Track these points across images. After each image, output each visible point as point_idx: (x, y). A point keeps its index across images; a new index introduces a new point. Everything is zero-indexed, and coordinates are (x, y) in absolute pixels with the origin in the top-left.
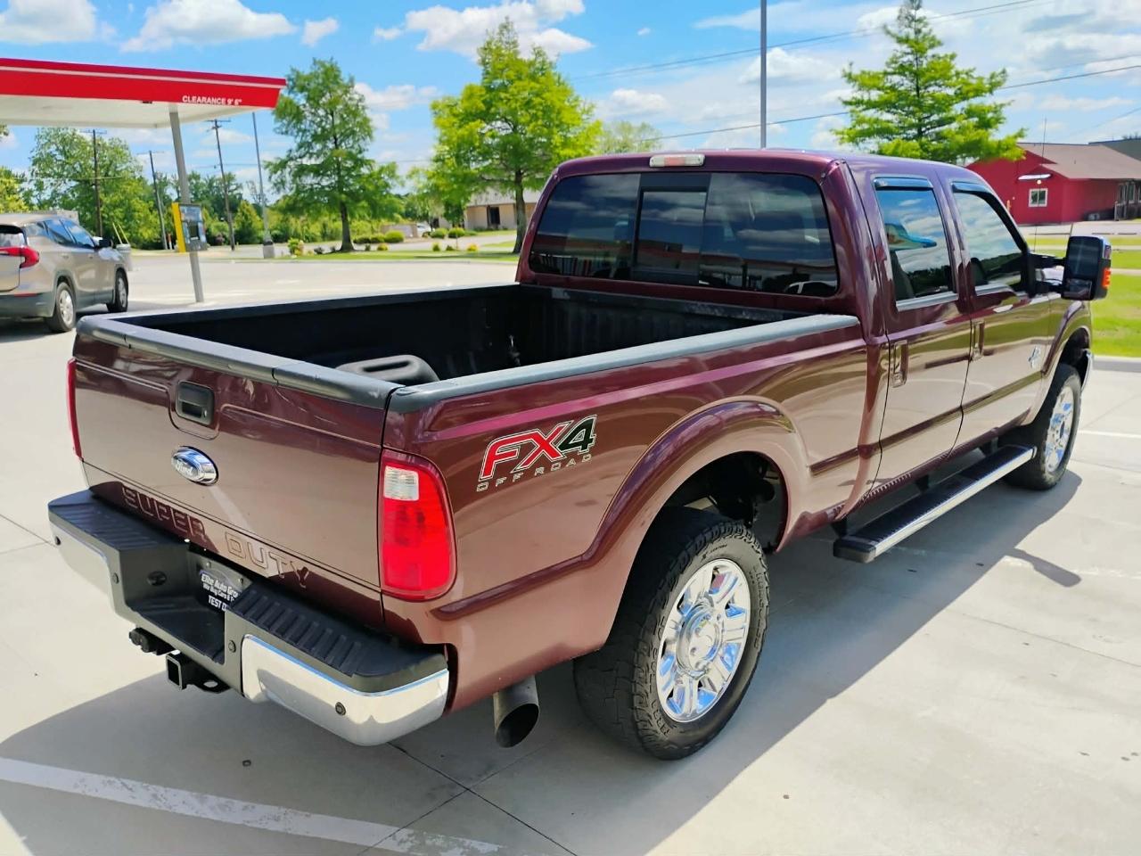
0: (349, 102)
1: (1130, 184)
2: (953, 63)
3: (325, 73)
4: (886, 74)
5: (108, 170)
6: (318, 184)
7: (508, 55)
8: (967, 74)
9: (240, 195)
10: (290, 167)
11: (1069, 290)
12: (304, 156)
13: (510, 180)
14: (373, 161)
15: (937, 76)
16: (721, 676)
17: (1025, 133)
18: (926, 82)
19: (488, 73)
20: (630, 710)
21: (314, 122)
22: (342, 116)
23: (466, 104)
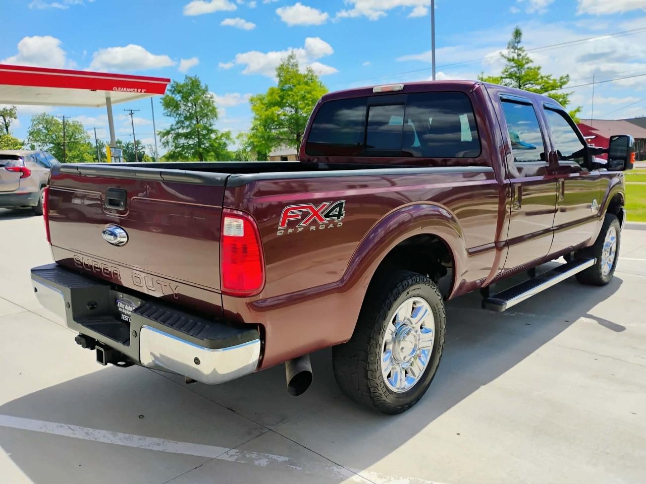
0: (205, 99)
1: (641, 141)
2: (539, 71)
3: (192, 83)
4: (502, 78)
5: (71, 138)
6: (187, 143)
7: (293, 72)
8: (547, 78)
9: (144, 152)
10: (172, 134)
11: (611, 167)
12: (180, 128)
13: (293, 139)
14: (218, 131)
15: (531, 79)
16: (419, 369)
17: (581, 109)
18: (524, 82)
19: (281, 81)
20: (366, 380)
21: (185, 110)
22: (201, 107)
23: (269, 98)
